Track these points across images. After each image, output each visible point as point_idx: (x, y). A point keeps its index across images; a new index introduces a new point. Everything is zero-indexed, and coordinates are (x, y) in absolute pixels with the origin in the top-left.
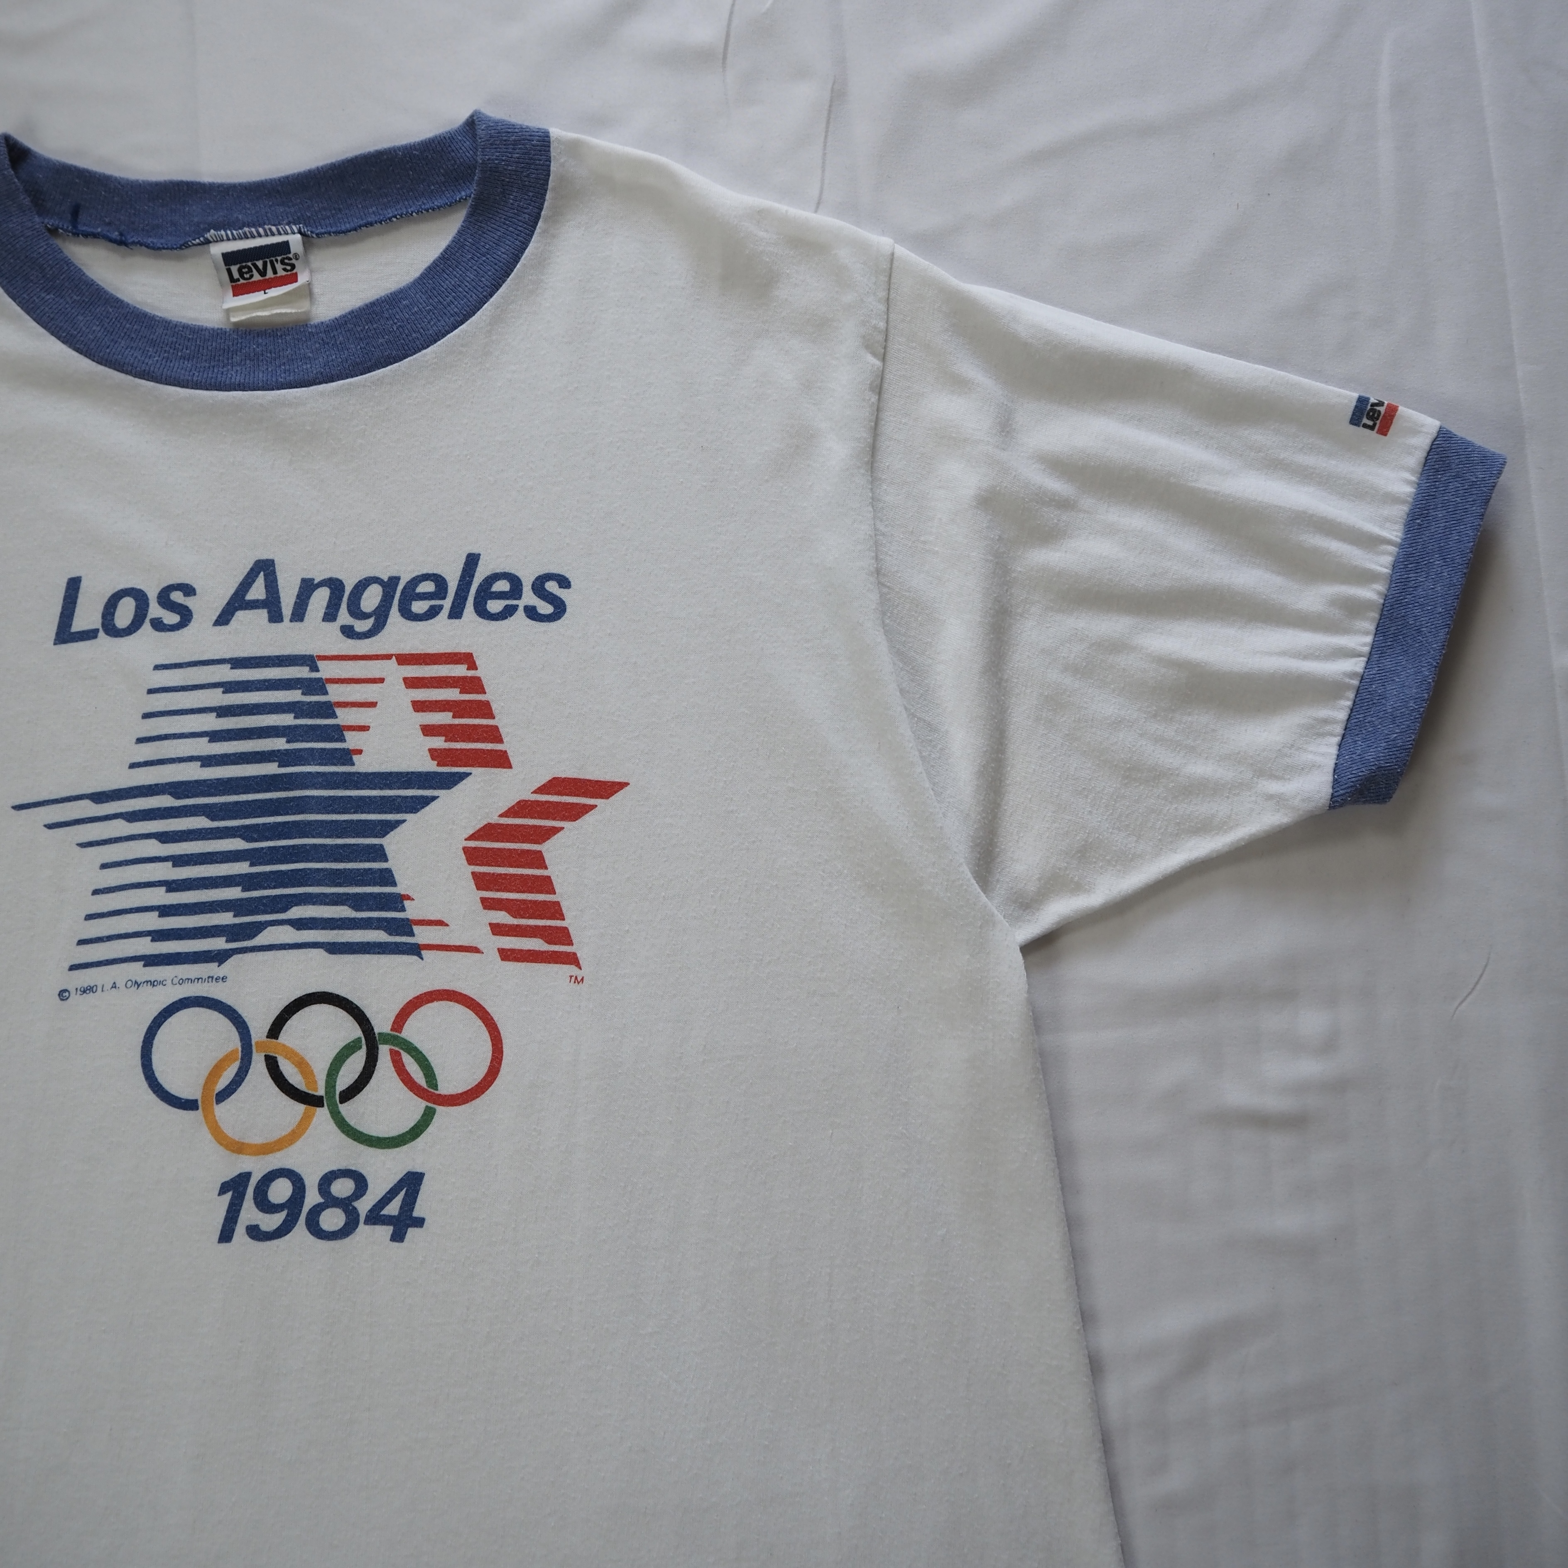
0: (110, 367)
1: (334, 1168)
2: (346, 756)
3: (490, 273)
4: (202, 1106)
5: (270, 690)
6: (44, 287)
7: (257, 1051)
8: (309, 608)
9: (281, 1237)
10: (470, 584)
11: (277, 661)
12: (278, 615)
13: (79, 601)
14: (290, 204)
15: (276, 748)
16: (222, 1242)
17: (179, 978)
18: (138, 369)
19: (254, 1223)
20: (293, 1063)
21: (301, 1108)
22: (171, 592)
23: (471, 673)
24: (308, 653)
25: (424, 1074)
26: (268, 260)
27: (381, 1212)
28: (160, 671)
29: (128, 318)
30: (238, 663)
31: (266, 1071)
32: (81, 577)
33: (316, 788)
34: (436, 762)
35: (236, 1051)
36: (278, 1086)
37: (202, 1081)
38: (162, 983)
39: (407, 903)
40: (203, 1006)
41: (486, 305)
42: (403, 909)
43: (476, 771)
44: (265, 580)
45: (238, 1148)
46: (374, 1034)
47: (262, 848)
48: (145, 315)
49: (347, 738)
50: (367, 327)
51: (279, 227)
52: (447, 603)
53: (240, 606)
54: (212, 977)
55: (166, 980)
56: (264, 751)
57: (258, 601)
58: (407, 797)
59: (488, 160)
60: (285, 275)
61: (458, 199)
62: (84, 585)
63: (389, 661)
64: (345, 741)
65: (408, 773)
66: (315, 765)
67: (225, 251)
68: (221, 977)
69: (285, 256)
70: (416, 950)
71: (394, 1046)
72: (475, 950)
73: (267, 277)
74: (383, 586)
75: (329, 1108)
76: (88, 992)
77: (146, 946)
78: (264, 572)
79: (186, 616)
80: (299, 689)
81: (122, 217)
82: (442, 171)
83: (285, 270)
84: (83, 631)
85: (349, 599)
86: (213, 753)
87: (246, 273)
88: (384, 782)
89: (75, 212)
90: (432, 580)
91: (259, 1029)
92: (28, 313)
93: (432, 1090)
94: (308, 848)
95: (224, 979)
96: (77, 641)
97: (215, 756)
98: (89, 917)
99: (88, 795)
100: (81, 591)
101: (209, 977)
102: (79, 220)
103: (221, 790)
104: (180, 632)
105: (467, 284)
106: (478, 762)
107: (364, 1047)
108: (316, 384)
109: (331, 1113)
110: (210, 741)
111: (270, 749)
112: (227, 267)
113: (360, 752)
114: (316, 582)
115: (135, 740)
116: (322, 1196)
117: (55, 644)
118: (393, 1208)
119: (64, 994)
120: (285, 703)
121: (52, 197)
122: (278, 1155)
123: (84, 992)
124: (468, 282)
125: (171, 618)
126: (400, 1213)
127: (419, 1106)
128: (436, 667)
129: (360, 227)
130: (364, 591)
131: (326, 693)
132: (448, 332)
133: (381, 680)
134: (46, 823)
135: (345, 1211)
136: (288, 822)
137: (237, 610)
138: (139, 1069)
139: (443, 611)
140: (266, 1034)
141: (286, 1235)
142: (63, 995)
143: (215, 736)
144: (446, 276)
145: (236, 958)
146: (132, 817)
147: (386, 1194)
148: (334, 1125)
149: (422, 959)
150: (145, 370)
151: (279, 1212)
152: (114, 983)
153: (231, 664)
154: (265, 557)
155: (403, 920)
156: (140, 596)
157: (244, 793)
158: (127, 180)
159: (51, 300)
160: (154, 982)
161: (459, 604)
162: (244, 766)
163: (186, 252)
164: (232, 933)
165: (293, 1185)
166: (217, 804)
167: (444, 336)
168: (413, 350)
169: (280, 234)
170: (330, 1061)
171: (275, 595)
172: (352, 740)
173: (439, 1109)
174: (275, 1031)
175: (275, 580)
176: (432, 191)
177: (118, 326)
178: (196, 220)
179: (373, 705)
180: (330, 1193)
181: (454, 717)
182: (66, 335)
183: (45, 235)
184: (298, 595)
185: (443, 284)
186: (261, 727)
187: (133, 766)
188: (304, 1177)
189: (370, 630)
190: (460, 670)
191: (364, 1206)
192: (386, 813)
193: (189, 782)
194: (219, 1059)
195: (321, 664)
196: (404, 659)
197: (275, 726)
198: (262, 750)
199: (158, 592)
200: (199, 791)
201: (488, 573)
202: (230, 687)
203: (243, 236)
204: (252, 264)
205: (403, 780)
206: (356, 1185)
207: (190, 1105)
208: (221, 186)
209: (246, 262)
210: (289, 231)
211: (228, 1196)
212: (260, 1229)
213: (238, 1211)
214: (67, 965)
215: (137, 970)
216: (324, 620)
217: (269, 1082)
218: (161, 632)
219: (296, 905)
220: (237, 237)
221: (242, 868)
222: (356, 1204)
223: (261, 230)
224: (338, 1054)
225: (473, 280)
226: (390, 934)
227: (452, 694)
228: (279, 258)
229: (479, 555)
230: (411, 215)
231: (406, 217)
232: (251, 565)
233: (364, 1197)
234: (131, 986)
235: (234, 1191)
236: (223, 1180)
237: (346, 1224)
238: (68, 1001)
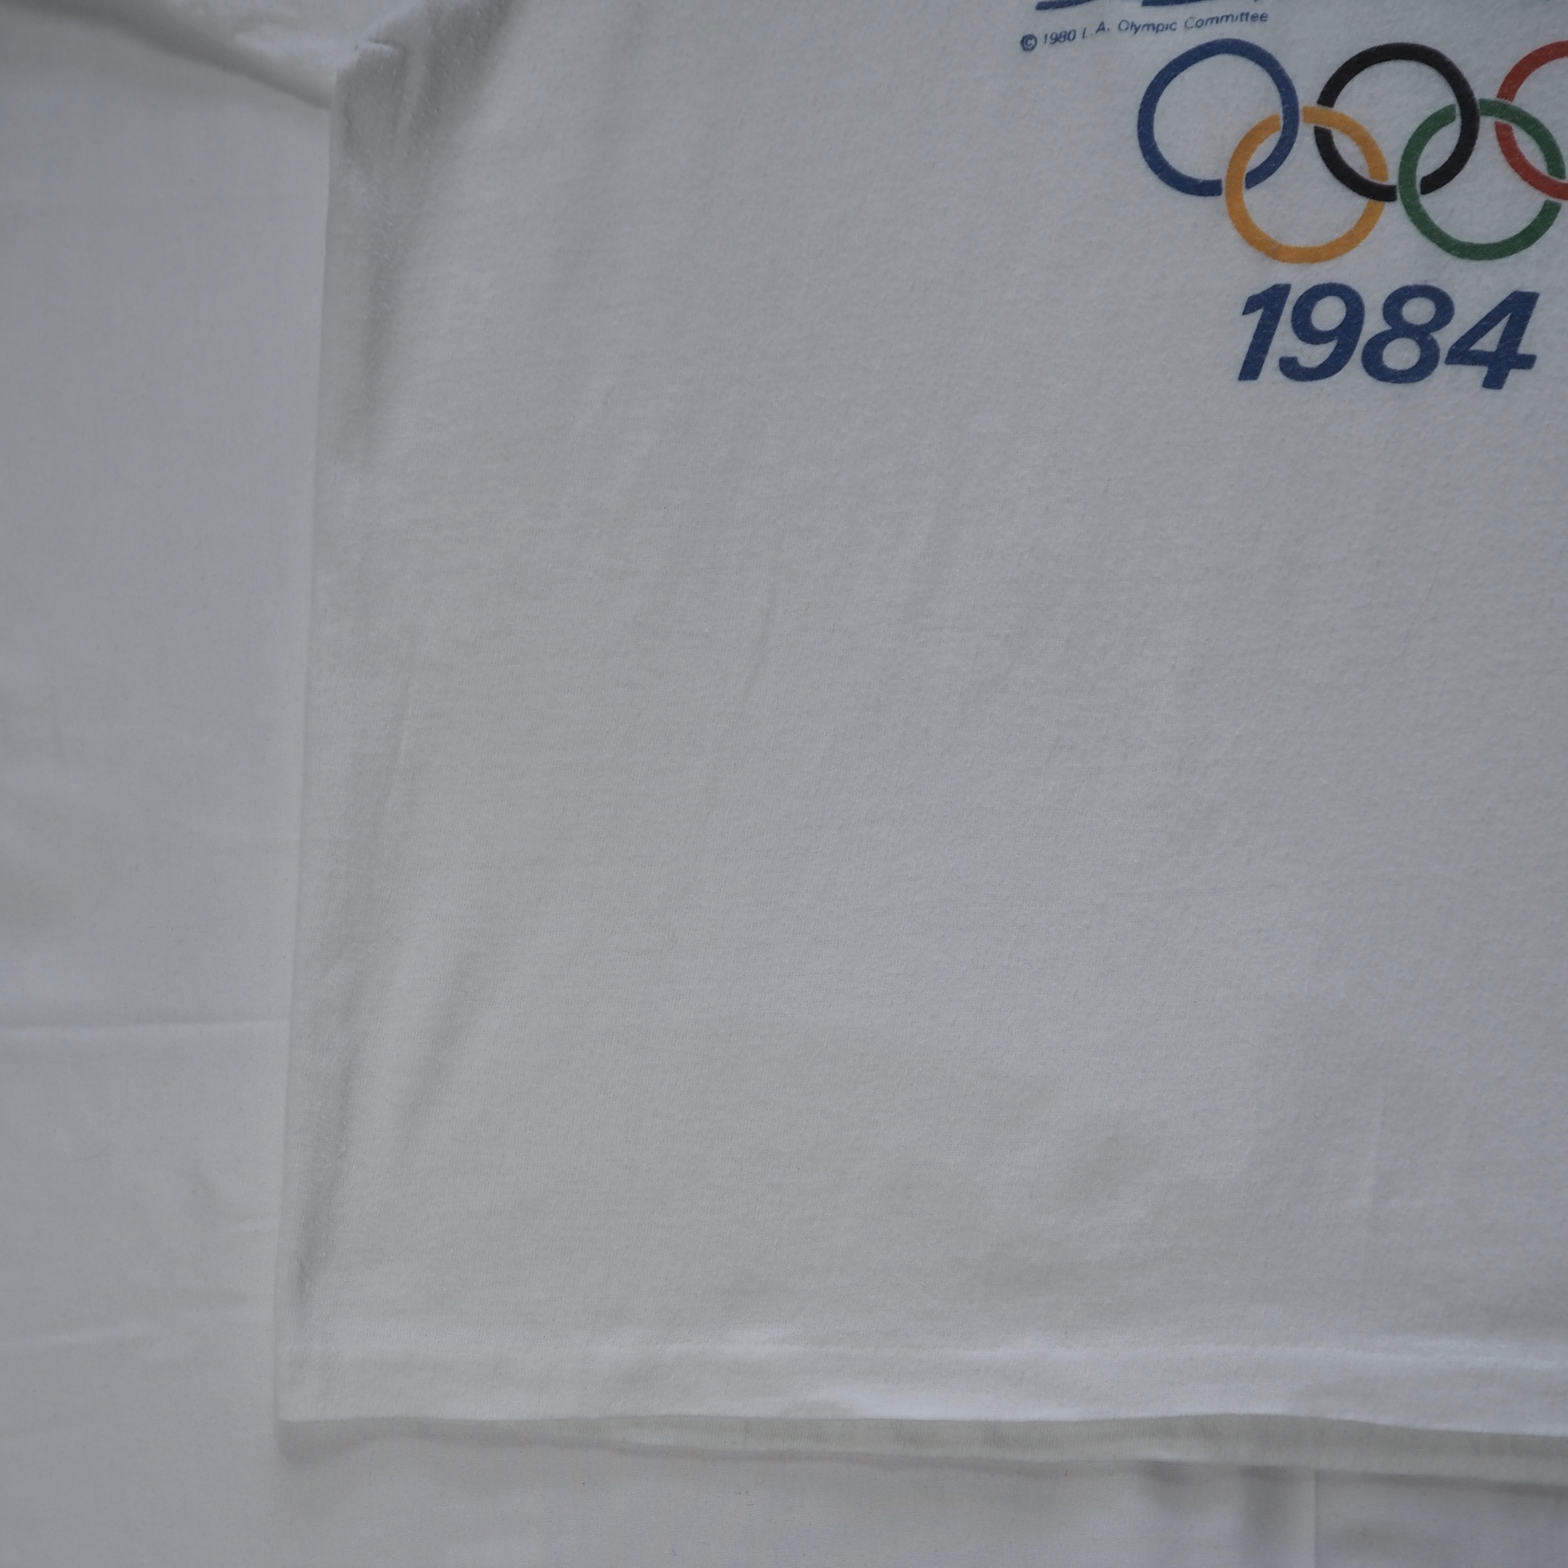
1: (1410, 282)
9: (1327, 377)
16: (1245, 379)
17: (1196, 20)
19: (1291, 354)
21: (1361, 203)
25: (1546, 156)
27: (1471, 346)
31: (1314, 148)
37: (1228, 154)
38: (1169, 27)
46: (1474, 100)
54: (1247, 14)
55: (1176, 23)
68: (1260, 13)
71: (1502, 117)
76: (1062, 39)
91: (1307, 92)
95: (1263, 18)
101: (1242, 14)
116: (1388, 322)
118: (1489, 342)
119: (1029, 42)
122: (1329, 264)
123: (1056, 40)
126: (1499, 349)
127: (1537, 200)
135: (1420, 343)
138: (1135, 142)
141: (1334, 373)
142: (1027, 43)
147: (1480, 322)
148: (1411, 224)
151: (1326, 342)
152: (1102, 24)
160: (1158, 26)
165: (1347, 306)
170: (1409, 137)
180: (1401, 318)
188: (1362, 295)
191: (1446, 338)
206: (1437, 308)
211: (1257, 316)
212: (1297, 364)
213: (1271, 336)
214: (1034, 3)
215: (1135, 9)
217: (1319, 163)
222: (1436, 336)
224: (1421, 127)
233: (1448, 326)
234: (1127, 29)
235: (1265, 309)
236: (1251, 294)
237: (1421, 361)
238: (1034, 51)
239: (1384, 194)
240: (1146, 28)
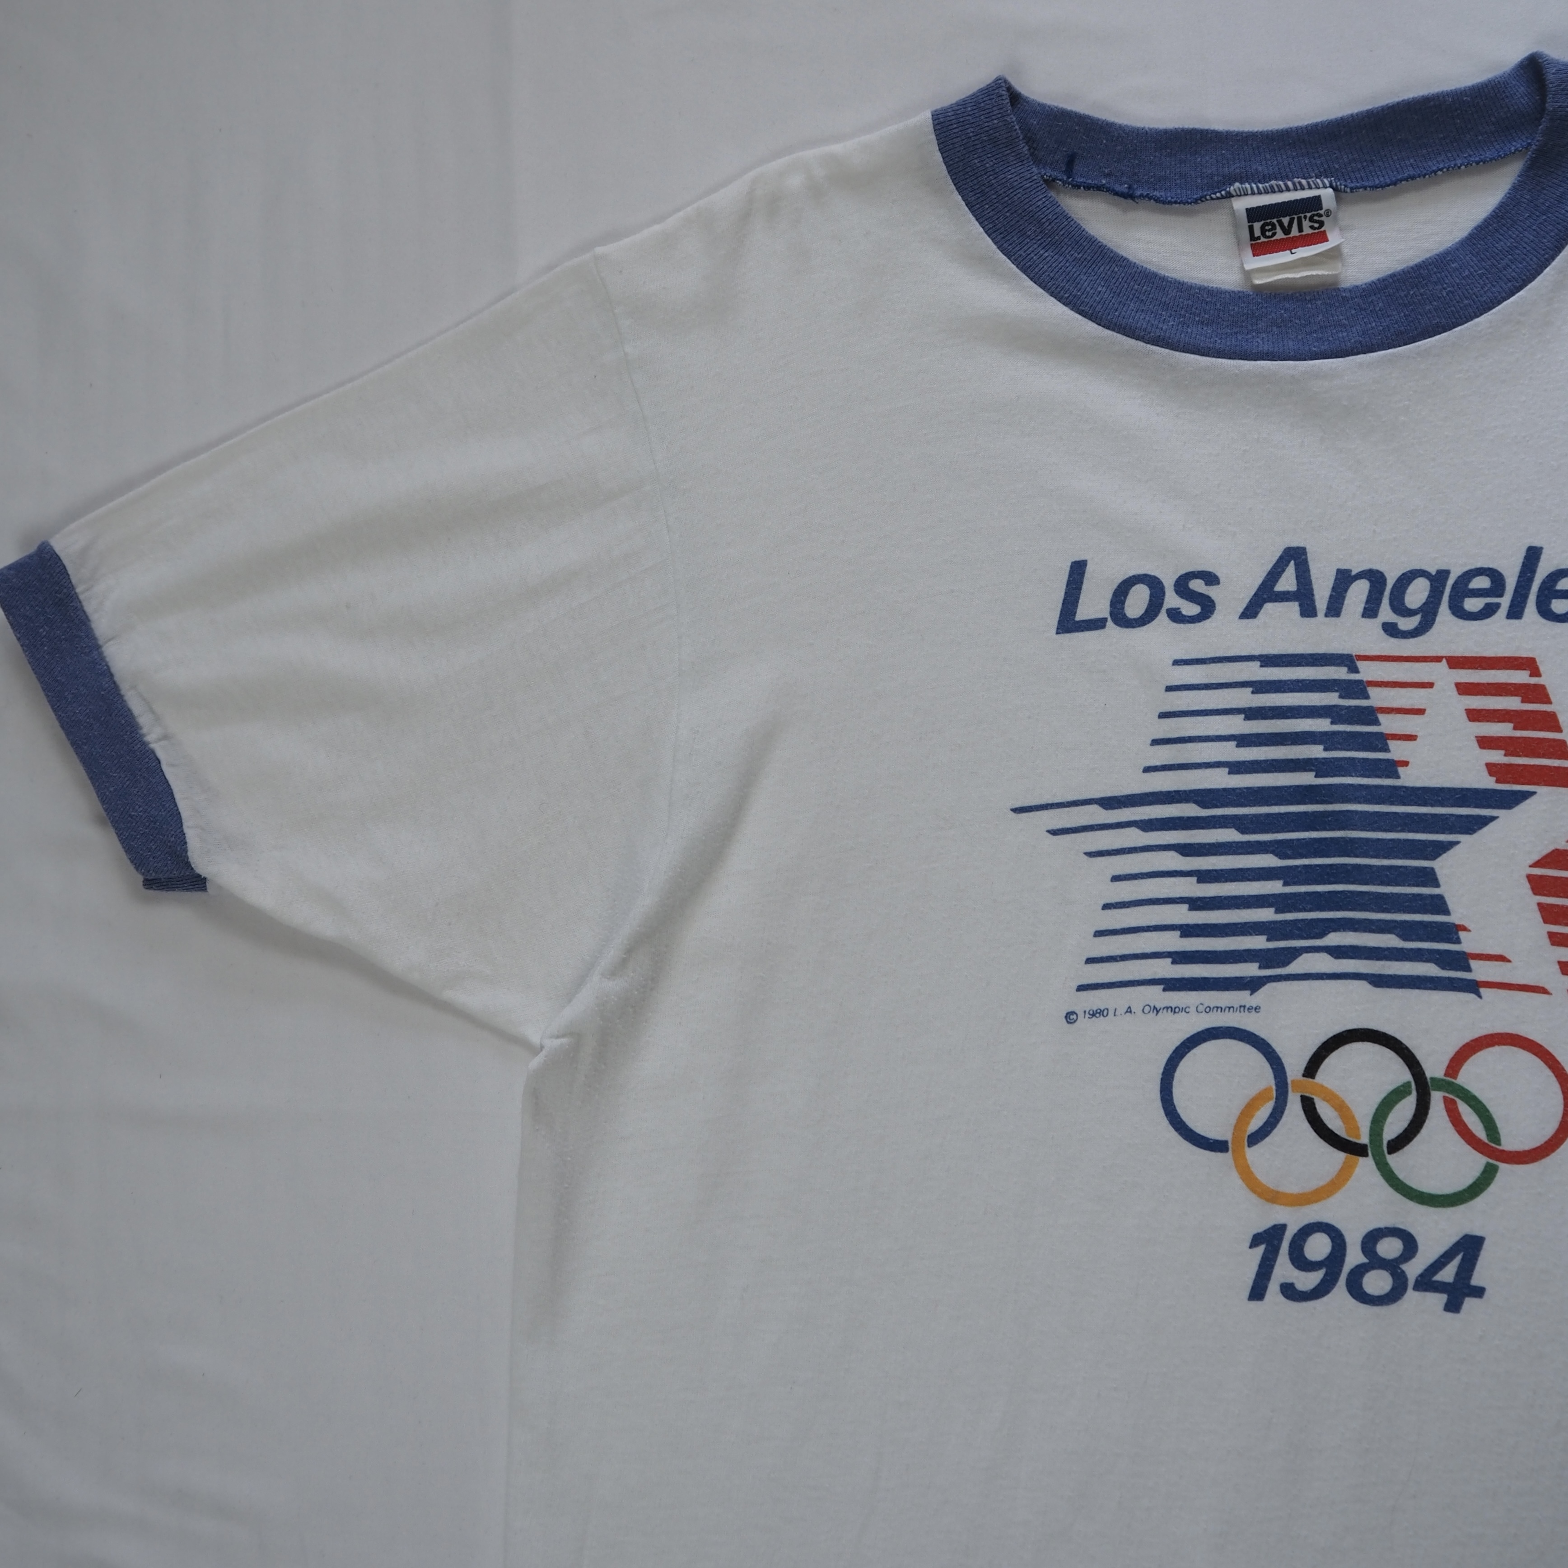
0: (1118, 332)
1: (1381, 1225)
2: (1391, 768)
3: (1552, 234)
4: (1232, 1148)
5: (1304, 692)
6: (1042, 243)
7: (1293, 1091)
8: (1346, 602)
9: (1318, 1298)
10: (1531, 580)
11: (1310, 660)
12: (1311, 608)
13: (1084, 587)
14: (1316, 155)
15: (1313, 757)
16: (1253, 1300)
17: (1206, 1005)
18: (1152, 334)
19: (1289, 1281)
20: (1333, 1106)
21: (1340, 1156)
22: (1190, 580)
23: (1534, 680)
24: (1346, 652)
26: (1296, 217)
27: (1433, 1276)
28: (1181, 667)
29: (1135, 278)
30: (1268, 661)
31: (1302, 1113)
32: (1086, 561)
33: (1360, 803)
34: (1494, 779)
35: (1270, 1089)
36: (1315, 1131)
37: (1233, 1121)
38: (1184, 1010)
39: (1462, 934)
40: (1235, 1038)
41: (1548, 269)
42: (1458, 941)
43: (1542, 791)
44: (1296, 569)
45: (1272, 1197)
47: (1297, 867)
48: (1155, 275)
49: (1390, 748)
50: (1412, 292)
51: (1310, 180)
52: (1505, 601)
53: (1269, 597)
54: (1244, 1007)
55: (1189, 1007)
56: (1299, 759)
57: (1288, 592)
58: (1462, 816)
59: (1558, 108)
60: (1312, 234)
61: (1513, 151)
62: (1089, 569)
63: (1439, 663)
64: (1390, 752)
65: (1462, 789)
66: (1358, 777)
67: (1249, 207)
68: (1254, 1006)
69: (1316, 213)
70: (1473, 987)
71: (1448, 1093)
72: (1542, 990)
73: (1291, 235)
74: (1431, 581)
75: (1374, 1159)
76: (1098, 1015)
77: (1165, 969)
78: (1295, 561)
79: (1207, 607)
80: (1336, 691)
81: (1124, 168)
82: (1493, 119)
83: (1312, 227)
84: (1089, 620)
85: (1392, 593)
86: (1242, 759)
87: (1269, 230)
88: (1436, 798)
89: (1070, 162)
90: (1487, 575)
91: (1294, 1067)
92: (1025, 271)
93: (1493, 1145)
94: (1349, 868)
95: (1257, 1009)
96: (1083, 631)
97: (1244, 762)
98: (1099, 934)
99: (1097, 799)
100: (1087, 575)
101: (1241, 1007)
102: (1074, 171)
103: (1251, 800)
104: (1201, 624)
105: (1525, 245)
106: (1544, 781)
107: (1414, 1093)
108: (1353, 355)
109: (1377, 1164)
110: (1238, 746)
111: (1306, 757)
112: (1250, 224)
113: (1405, 764)
114: (1353, 573)
115: (1150, 742)
116: (1366, 1256)
117: (1057, 633)
118: (1447, 1274)
119: (1072, 1017)
120: (1321, 706)
121: (1045, 145)
122: (1316, 1207)
123: (1093, 1015)
124: (1526, 243)
125: (1191, 609)
126: (1456, 1280)
127: (1479, 1161)
128: (1493, 672)
129: (1401, 181)
130: (1409, 585)
131: (1367, 697)
132: (1505, 299)
133: (1430, 685)
134: (1050, 828)
135: (1392, 1275)
136: (1325, 839)
137: (1266, 602)
138: (1159, 1104)
139: (1500, 610)
140: (1302, 1072)
141: (1323, 1296)
142: (1070, 1017)
143: (1243, 740)
144: (1501, 237)
145: (1269, 987)
146: (1147, 825)
147: (1439, 1259)
149: (1480, 997)
150: (1159, 336)
151: (1316, 1270)
152: (1129, 1007)
153: (1260, 661)
154: (1295, 544)
155: (1458, 953)
156: (1154, 584)
157: (1276, 804)
158: (1133, 128)
159: (1049, 258)
160: (1175, 1008)
161: (1519, 602)
162: (1276, 774)
163: (1201, 206)
164: (1265, 958)
165: (1332, 1241)
166: (1247, 815)
167: (1499, 303)
168: (1465, 319)
169: (1310, 188)
170: (1376, 1106)
171: (1307, 587)
172: (1397, 751)
173: (1503, 1167)
174: (1312, 1068)
175: (1308, 570)
176: (1479, 142)
177: (1126, 286)
178: (1209, 172)
179: (1420, 712)
180: (1376, 1253)
181: (1515, 728)
182: (1069, 296)
183: (1043, 186)
184: (1333, 588)
185: (1497, 245)
186: (1296, 733)
187: (1147, 770)
188: (1344, 1232)
189: (1416, 629)
190: (1521, 677)
191: (1413, 1269)
192: (1437, 833)
193: (1218, 790)
194: (1251, 1097)
195: (1360, 664)
196: (1456, 663)
197: (1312, 732)
198: (1297, 758)
199: (1175, 580)
200: (1228, 801)
201: (1552, 569)
202: (1260, 687)
203: (1270, 190)
204: (1277, 221)
205: (1457, 796)
206: (1404, 1245)
207: (1219, 1146)
208: (1238, 134)
209: (1271, 219)
210: (1321, 185)
211: (1261, 1249)
212: (1295, 1288)
213: (1272, 1267)
214: (1075, 985)
215: (1156, 995)
216: (1364, 616)
217: (1306, 1125)
218: (1180, 623)
219: (1335, 931)
220: (1263, 191)
221: (1275, 887)
222: (1406, 1267)
223: (1290, 184)
225: (1532, 242)
226: (1443, 968)
227: (1513, 703)
228: (1308, 215)
229: (1541, 548)
230: (1459, 168)
231: (1452, 170)
232: (1281, 553)
233: (1414, 1260)
234: (1149, 1012)
235: (1267, 1245)
236: (1255, 1232)
237: (1393, 1289)
238: (1077, 1023)
239: (1358, 1150)
240: (1165, 1010)
